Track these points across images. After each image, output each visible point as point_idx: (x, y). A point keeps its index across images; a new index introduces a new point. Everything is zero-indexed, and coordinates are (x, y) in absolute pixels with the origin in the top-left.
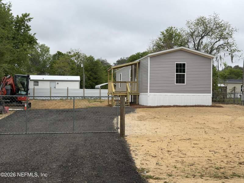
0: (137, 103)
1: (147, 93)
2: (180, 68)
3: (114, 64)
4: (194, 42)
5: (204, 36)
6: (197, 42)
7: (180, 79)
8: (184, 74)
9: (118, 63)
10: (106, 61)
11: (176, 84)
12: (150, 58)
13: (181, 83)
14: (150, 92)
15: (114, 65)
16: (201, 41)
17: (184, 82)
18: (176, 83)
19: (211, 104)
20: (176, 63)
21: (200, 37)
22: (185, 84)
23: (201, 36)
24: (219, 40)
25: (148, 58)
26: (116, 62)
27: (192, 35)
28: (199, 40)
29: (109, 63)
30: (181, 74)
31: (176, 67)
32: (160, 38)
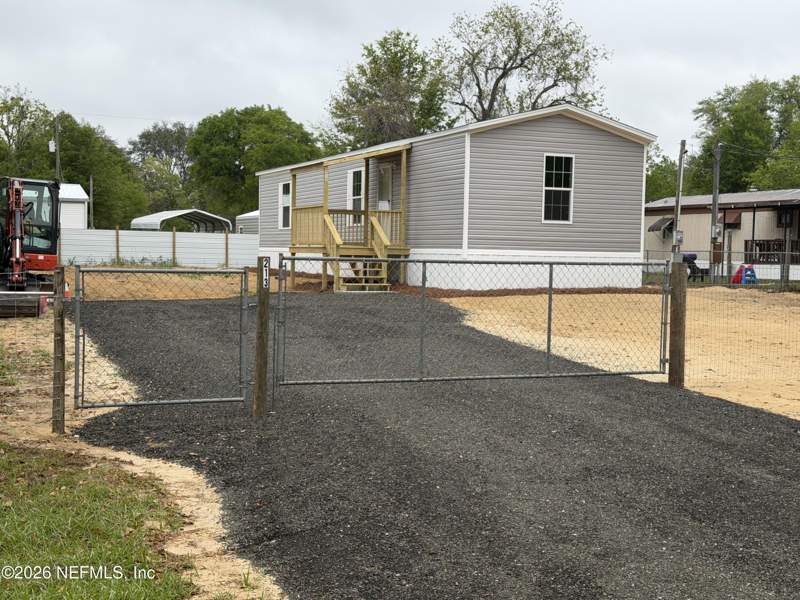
0: (402, 281)
1: (461, 248)
2: (558, 170)
3: (130, 143)
4: (478, 85)
5: (511, 68)
6: (488, 87)
7: (557, 207)
8: (568, 192)
9: (144, 140)
10: (103, 132)
11: (544, 221)
12: (472, 136)
13: (559, 219)
14: (469, 248)
15: (131, 147)
16: (501, 84)
17: (566, 218)
18: (546, 218)
19: (640, 285)
20: (547, 157)
21: (500, 72)
22: (571, 222)
23: (505, 68)
24: (555, 85)
25: (464, 137)
26: (137, 139)
27: (471, 65)
28: (494, 80)
29: (112, 139)
30: (560, 191)
31: (547, 169)
32: (361, 68)
